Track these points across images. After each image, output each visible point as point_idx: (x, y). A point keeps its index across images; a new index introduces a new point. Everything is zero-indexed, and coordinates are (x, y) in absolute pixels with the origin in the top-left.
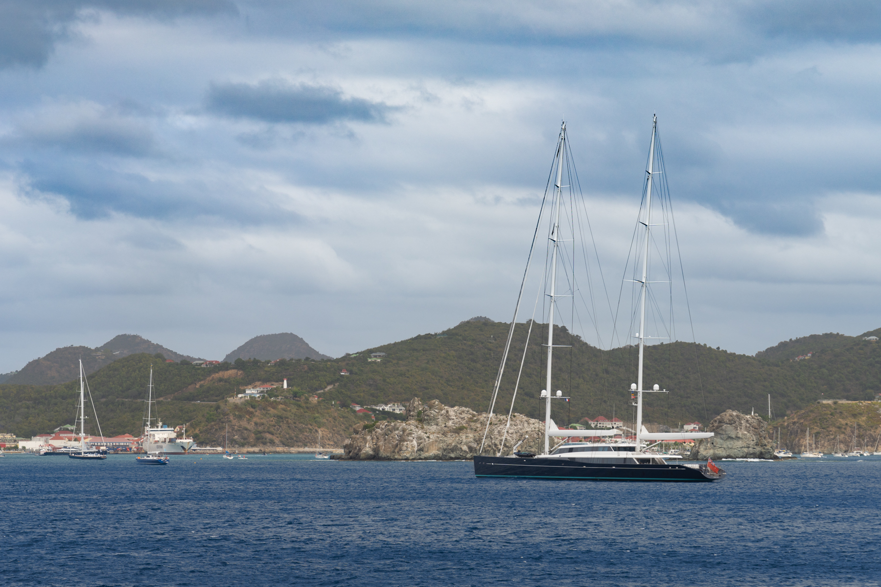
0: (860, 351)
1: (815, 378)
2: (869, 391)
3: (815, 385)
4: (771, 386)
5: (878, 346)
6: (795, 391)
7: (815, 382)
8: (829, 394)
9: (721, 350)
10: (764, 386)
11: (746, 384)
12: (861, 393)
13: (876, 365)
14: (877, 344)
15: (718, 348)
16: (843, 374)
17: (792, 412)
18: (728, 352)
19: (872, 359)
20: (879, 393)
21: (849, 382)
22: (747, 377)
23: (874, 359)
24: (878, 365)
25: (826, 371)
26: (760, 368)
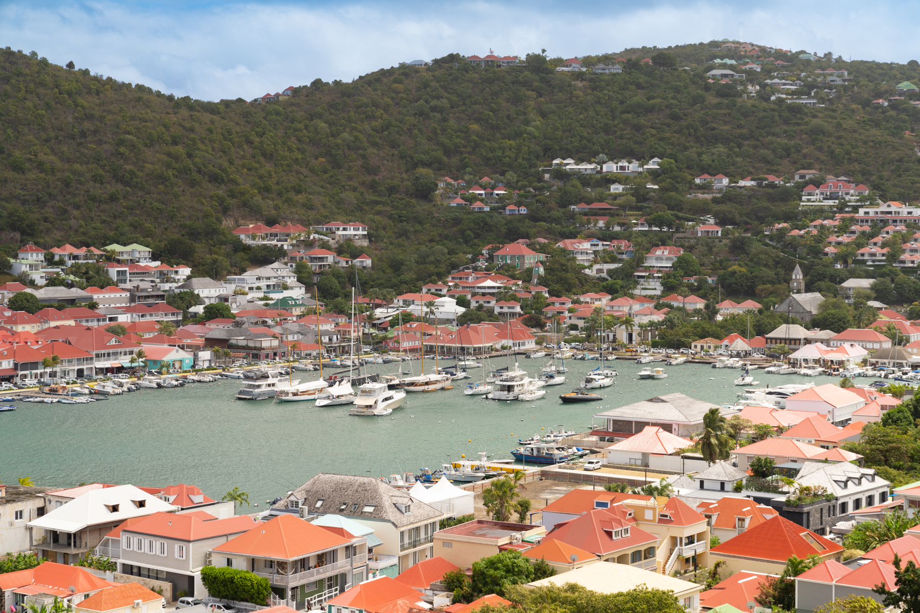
0: (396, 85)
1: (299, 141)
2: (422, 171)
3: (300, 156)
4: (190, 156)
5: (433, 76)
6: (250, 169)
7: (298, 149)
8: (331, 177)
9: (76, 69)
10: (169, 155)
11: (122, 150)
12: (405, 176)
13: (431, 114)
14: (431, 73)
15: (71, 65)
16: (360, 132)
17: (237, 221)
18: (92, 74)
19: (422, 102)
20: (444, 176)
21: (375, 151)
22: (129, 133)
23: (427, 102)
24: (437, 114)
25: (323, 125)
26: (168, 113)
